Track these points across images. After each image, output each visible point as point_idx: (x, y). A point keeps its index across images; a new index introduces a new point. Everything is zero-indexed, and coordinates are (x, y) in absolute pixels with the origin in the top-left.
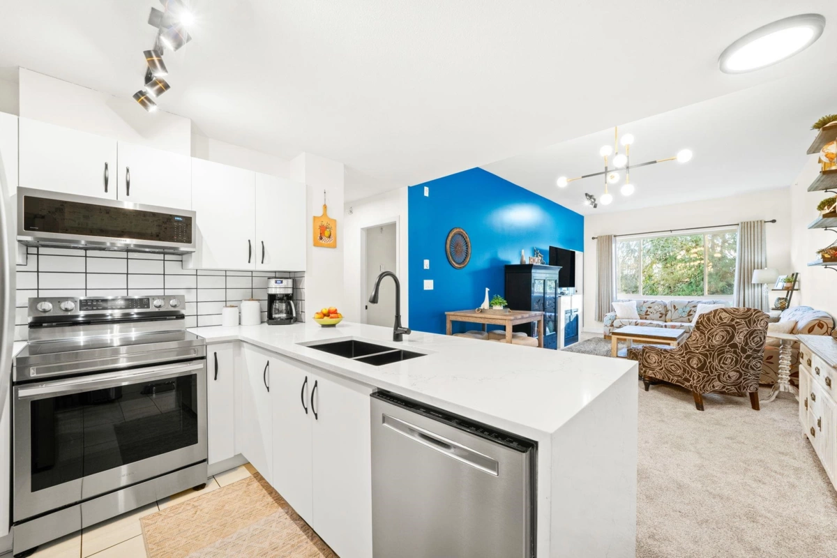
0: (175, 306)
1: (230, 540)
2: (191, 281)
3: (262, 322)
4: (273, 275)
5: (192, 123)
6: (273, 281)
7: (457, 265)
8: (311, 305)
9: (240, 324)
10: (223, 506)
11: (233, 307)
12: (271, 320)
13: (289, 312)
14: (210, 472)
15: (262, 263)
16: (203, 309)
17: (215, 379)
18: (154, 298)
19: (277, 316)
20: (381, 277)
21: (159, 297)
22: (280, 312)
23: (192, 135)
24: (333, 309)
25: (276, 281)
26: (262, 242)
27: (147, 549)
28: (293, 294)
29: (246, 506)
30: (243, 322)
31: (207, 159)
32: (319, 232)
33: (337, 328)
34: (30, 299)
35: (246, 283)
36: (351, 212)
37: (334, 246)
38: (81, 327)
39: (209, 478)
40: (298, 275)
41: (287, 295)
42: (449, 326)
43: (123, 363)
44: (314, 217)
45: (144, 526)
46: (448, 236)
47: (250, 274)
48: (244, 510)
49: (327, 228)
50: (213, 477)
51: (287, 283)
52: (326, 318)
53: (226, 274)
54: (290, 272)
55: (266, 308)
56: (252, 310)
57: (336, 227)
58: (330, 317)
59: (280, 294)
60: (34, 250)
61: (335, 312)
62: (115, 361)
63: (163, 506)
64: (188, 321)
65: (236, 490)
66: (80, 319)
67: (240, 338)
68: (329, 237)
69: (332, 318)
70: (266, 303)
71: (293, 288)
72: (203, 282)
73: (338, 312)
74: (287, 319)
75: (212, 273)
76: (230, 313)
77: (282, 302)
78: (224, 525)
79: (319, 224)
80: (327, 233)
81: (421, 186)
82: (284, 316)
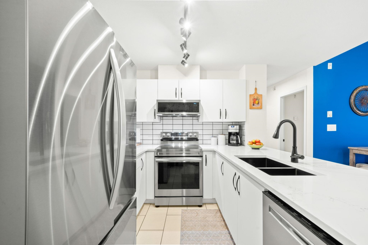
0: (195, 136)
1: (206, 233)
2: (200, 127)
3: (226, 144)
4: (231, 124)
5: (201, 67)
6: (230, 126)
7: (362, 113)
8: (248, 137)
9: (217, 144)
10: (206, 218)
11: (215, 137)
12: (229, 143)
13: (237, 141)
14: (204, 202)
15: (226, 118)
16: (205, 137)
17: (206, 165)
18: (190, 133)
19: (232, 142)
20: (282, 123)
21: (191, 132)
22: (233, 140)
23: (200, 71)
24: (258, 140)
25: (232, 126)
26: (226, 109)
27: (182, 222)
28: (239, 132)
29: (214, 222)
30: (219, 144)
31: (206, 79)
32: (252, 102)
33: (260, 150)
34: (161, 132)
35: (220, 127)
36: (275, 89)
37: (261, 108)
38: (174, 142)
39: (203, 204)
40: (242, 123)
41: (236, 133)
42: (352, 157)
43: (184, 155)
44: (250, 95)
45: (182, 213)
46: (352, 93)
47: (222, 123)
48: (213, 223)
49: (257, 99)
50: (205, 204)
51: (237, 127)
52: (254, 144)
53: (213, 123)
54: (239, 122)
55: (227, 139)
56: (222, 139)
57: (262, 98)
58: (257, 144)
59: (234, 132)
60: (162, 118)
61: (259, 142)
62: (182, 154)
63: (189, 208)
64: (200, 142)
65: (212, 213)
66: (173, 139)
67: (215, 150)
68: (258, 104)
69: (257, 145)
70: (227, 136)
71: (239, 129)
72: (205, 127)
73: (261, 142)
74: (237, 144)
75: (208, 123)
76: (214, 140)
77: (234, 136)
78: (205, 225)
79: (252, 98)
80: (257, 102)
81: (326, 64)
82: (235, 142)
